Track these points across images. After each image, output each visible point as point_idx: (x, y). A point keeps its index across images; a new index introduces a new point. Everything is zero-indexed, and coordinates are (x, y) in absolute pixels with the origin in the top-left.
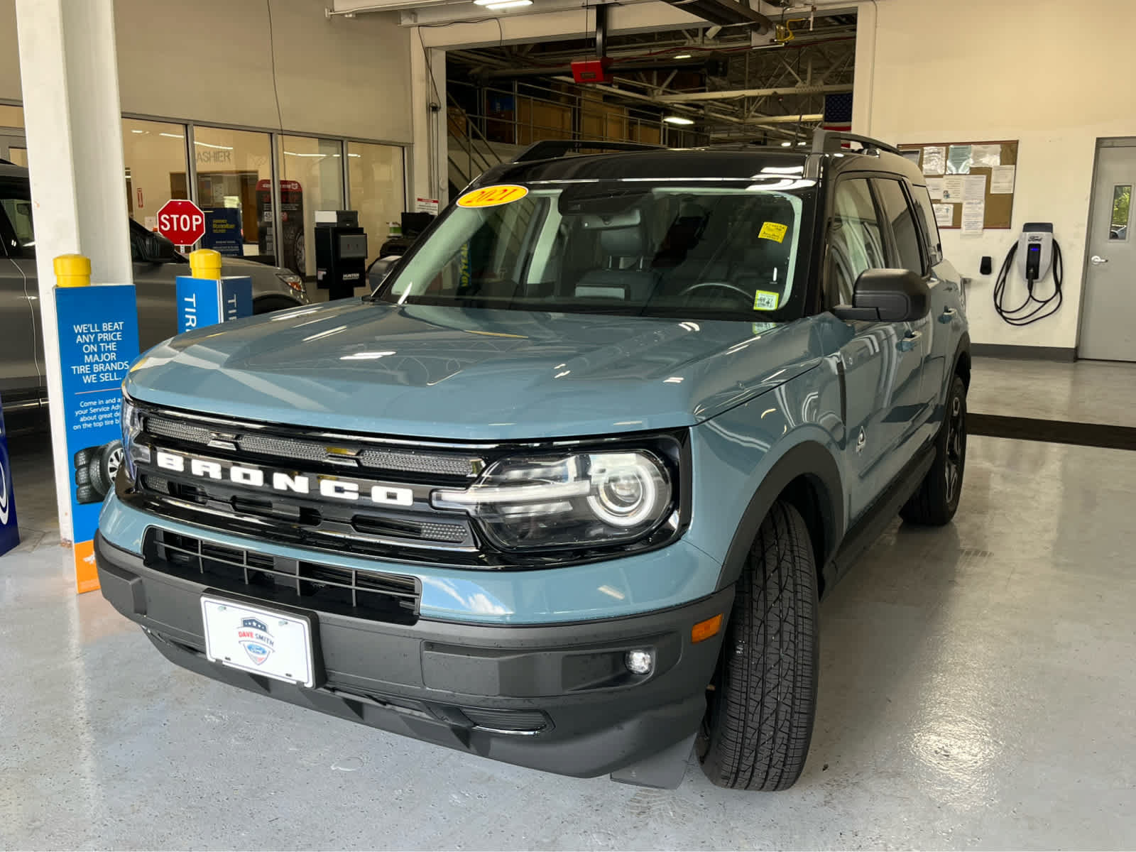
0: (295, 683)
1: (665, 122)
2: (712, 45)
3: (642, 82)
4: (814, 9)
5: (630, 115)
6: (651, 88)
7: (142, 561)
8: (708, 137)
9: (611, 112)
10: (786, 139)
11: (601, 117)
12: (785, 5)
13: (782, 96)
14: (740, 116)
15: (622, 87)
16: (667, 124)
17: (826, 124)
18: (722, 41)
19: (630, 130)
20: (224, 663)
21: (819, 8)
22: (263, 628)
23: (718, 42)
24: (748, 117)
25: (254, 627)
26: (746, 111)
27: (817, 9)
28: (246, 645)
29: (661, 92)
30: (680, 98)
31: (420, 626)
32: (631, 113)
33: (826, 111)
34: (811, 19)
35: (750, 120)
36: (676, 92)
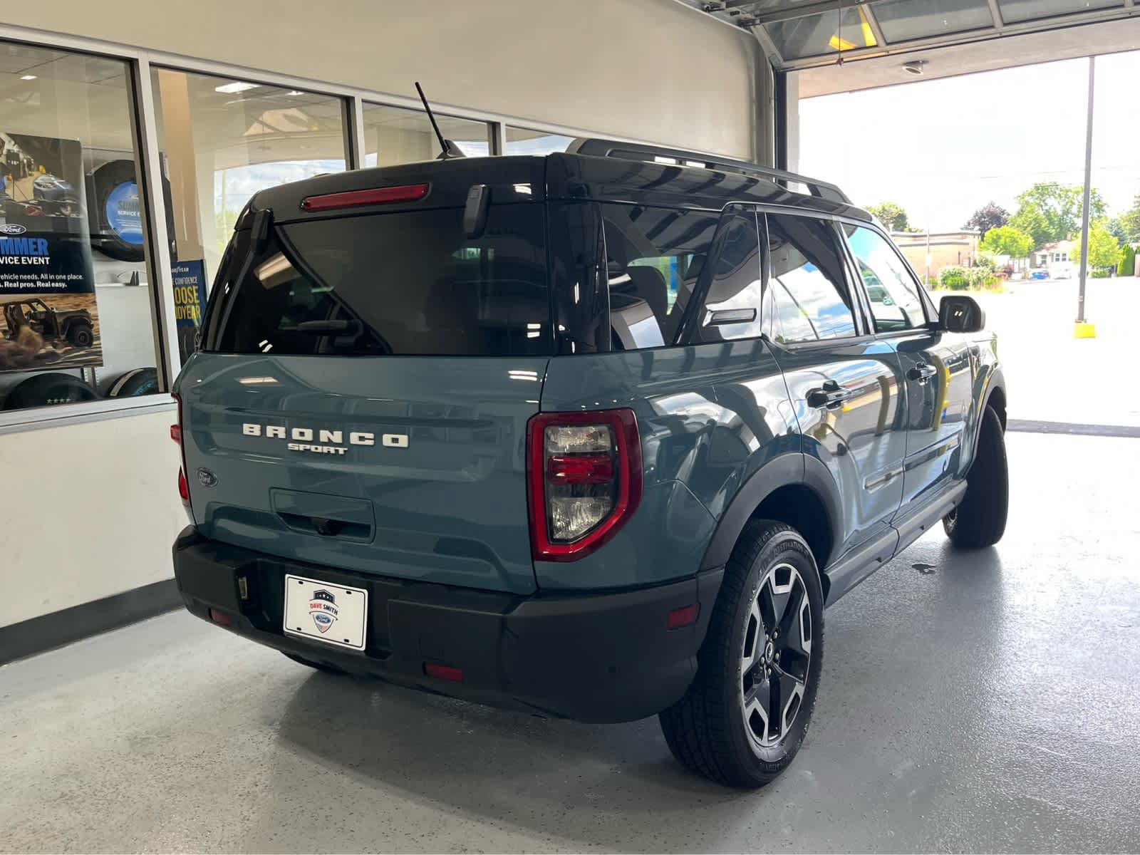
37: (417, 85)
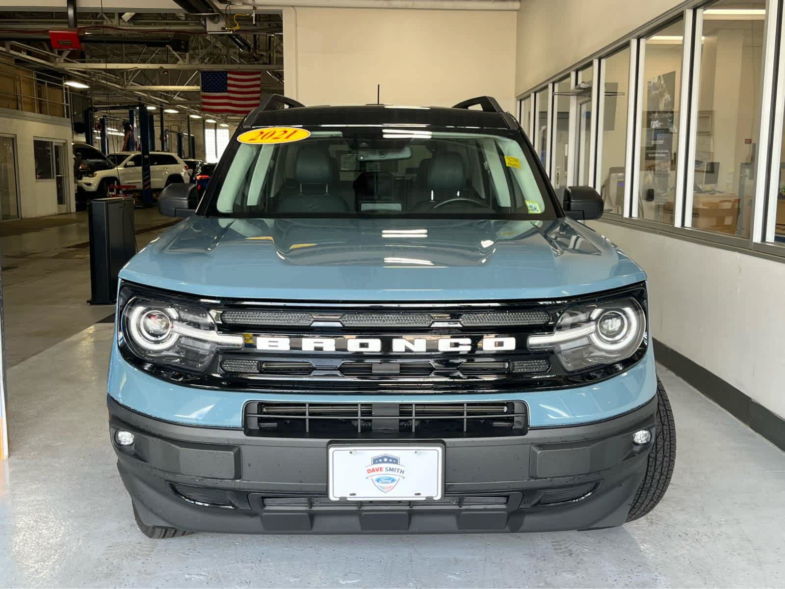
0: (424, 499)
1: (66, 85)
2: (127, 26)
3: (45, 50)
4: (255, 8)
5: (38, 77)
6: (53, 56)
7: (243, 432)
8: (91, 99)
9: (22, 74)
10: (152, 103)
11: (14, 78)
12: (230, 3)
13: (167, 70)
14: (121, 83)
15: (29, 53)
16: (68, 87)
17: (204, 94)
18: (135, 24)
19: (38, 90)
20: (348, 499)
21: (259, 8)
22: (395, 461)
23: (132, 24)
24: (127, 85)
25: (386, 462)
26: (125, 80)
27: (257, 8)
28: (374, 479)
29: (62, 61)
30: (77, 66)
31: (531, 434)
32: (38, 76)
33: (202, 84)
34: (254, 15)
35: (129, 88)
36: (74, 61)
37: (379, 85)
